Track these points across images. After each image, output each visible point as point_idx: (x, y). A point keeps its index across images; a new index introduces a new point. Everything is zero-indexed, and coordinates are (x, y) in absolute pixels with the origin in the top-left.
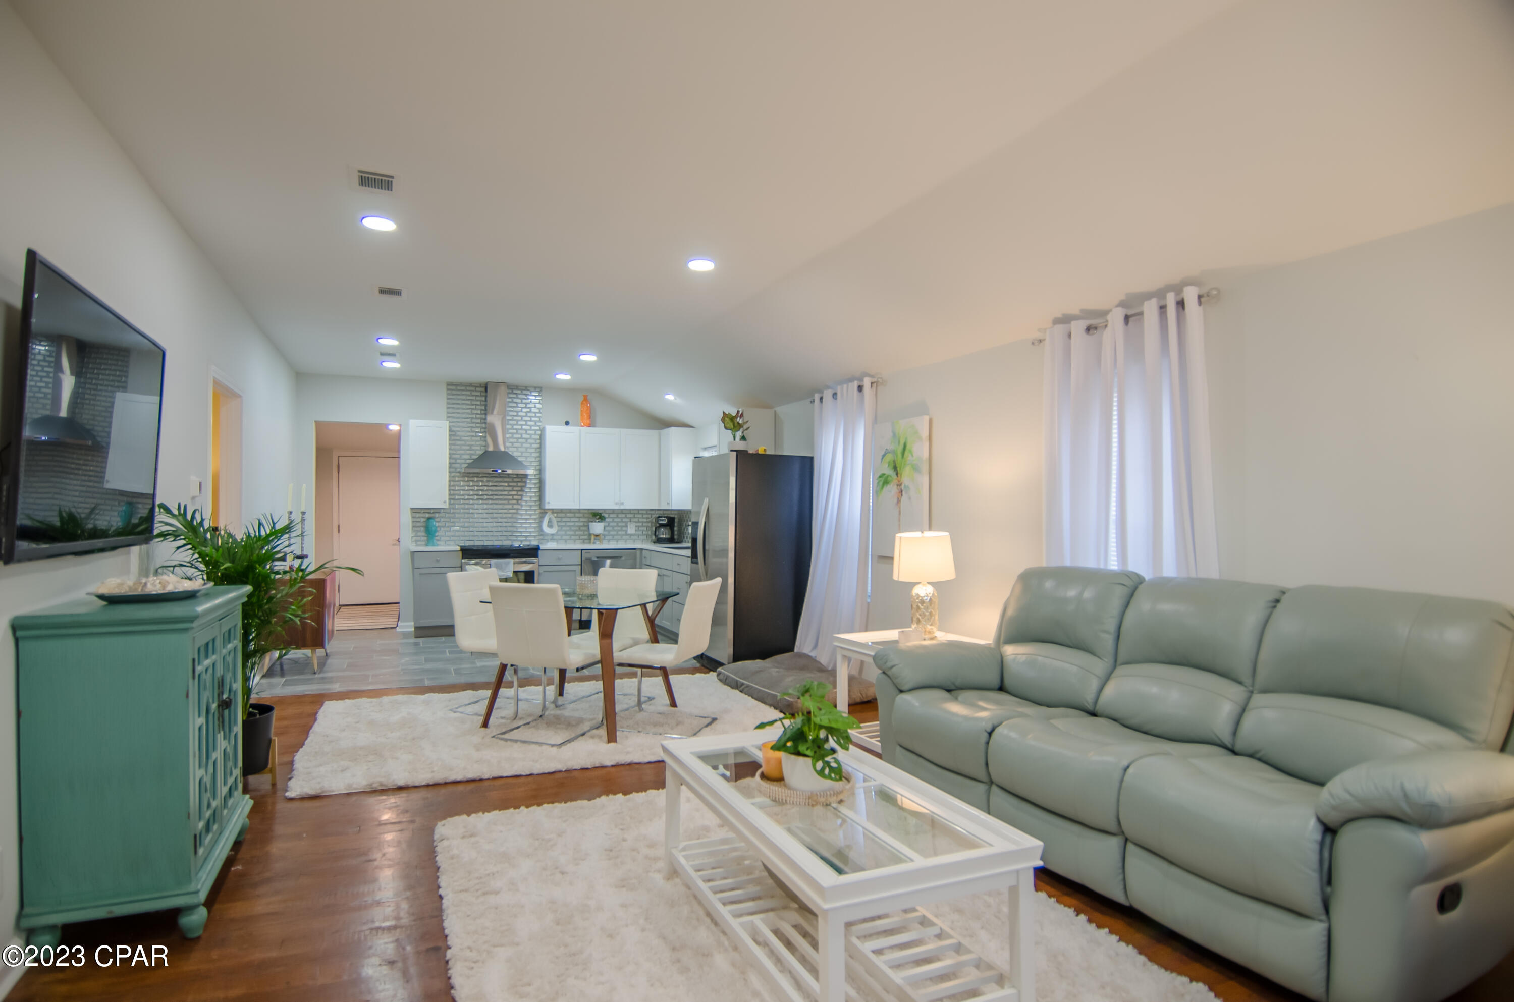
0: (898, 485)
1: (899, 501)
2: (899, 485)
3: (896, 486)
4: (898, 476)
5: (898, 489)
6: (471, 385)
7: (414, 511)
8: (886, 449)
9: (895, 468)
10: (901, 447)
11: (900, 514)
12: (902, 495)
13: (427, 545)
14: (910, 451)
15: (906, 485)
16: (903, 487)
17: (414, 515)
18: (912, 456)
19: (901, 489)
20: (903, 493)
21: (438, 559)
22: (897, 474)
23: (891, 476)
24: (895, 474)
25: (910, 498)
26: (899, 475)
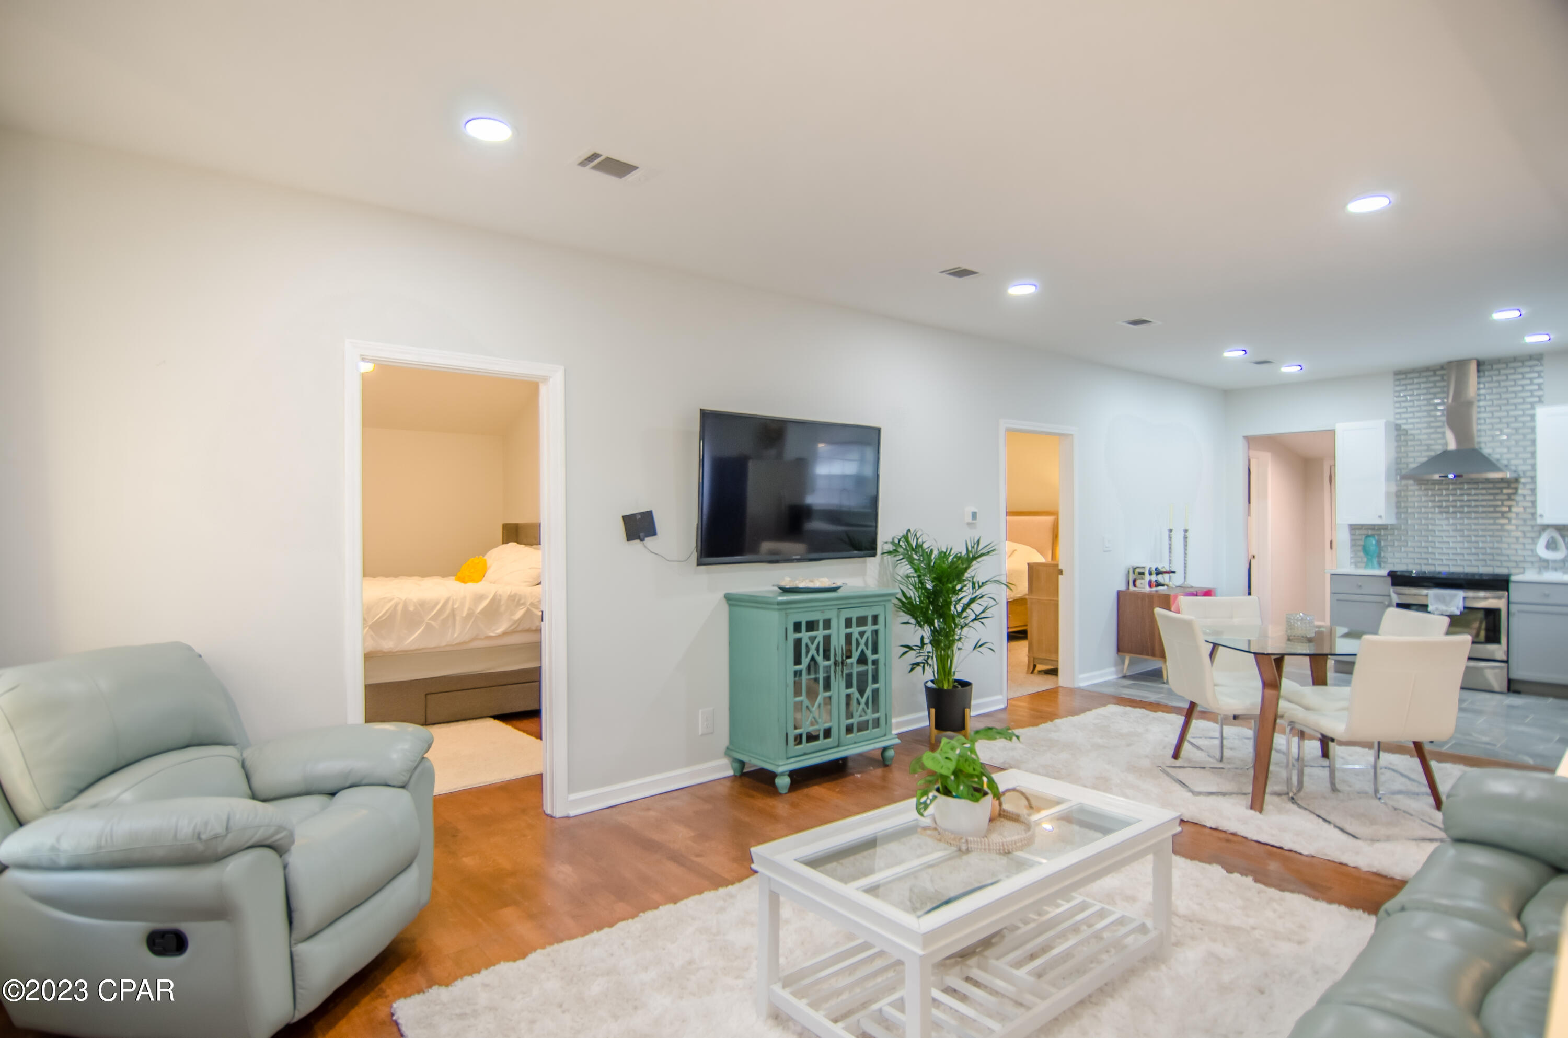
6: (1427, 369)
7: (1353, 528)
13: (1365, 567)
17: (1353, 532)
21: (1360, 584)
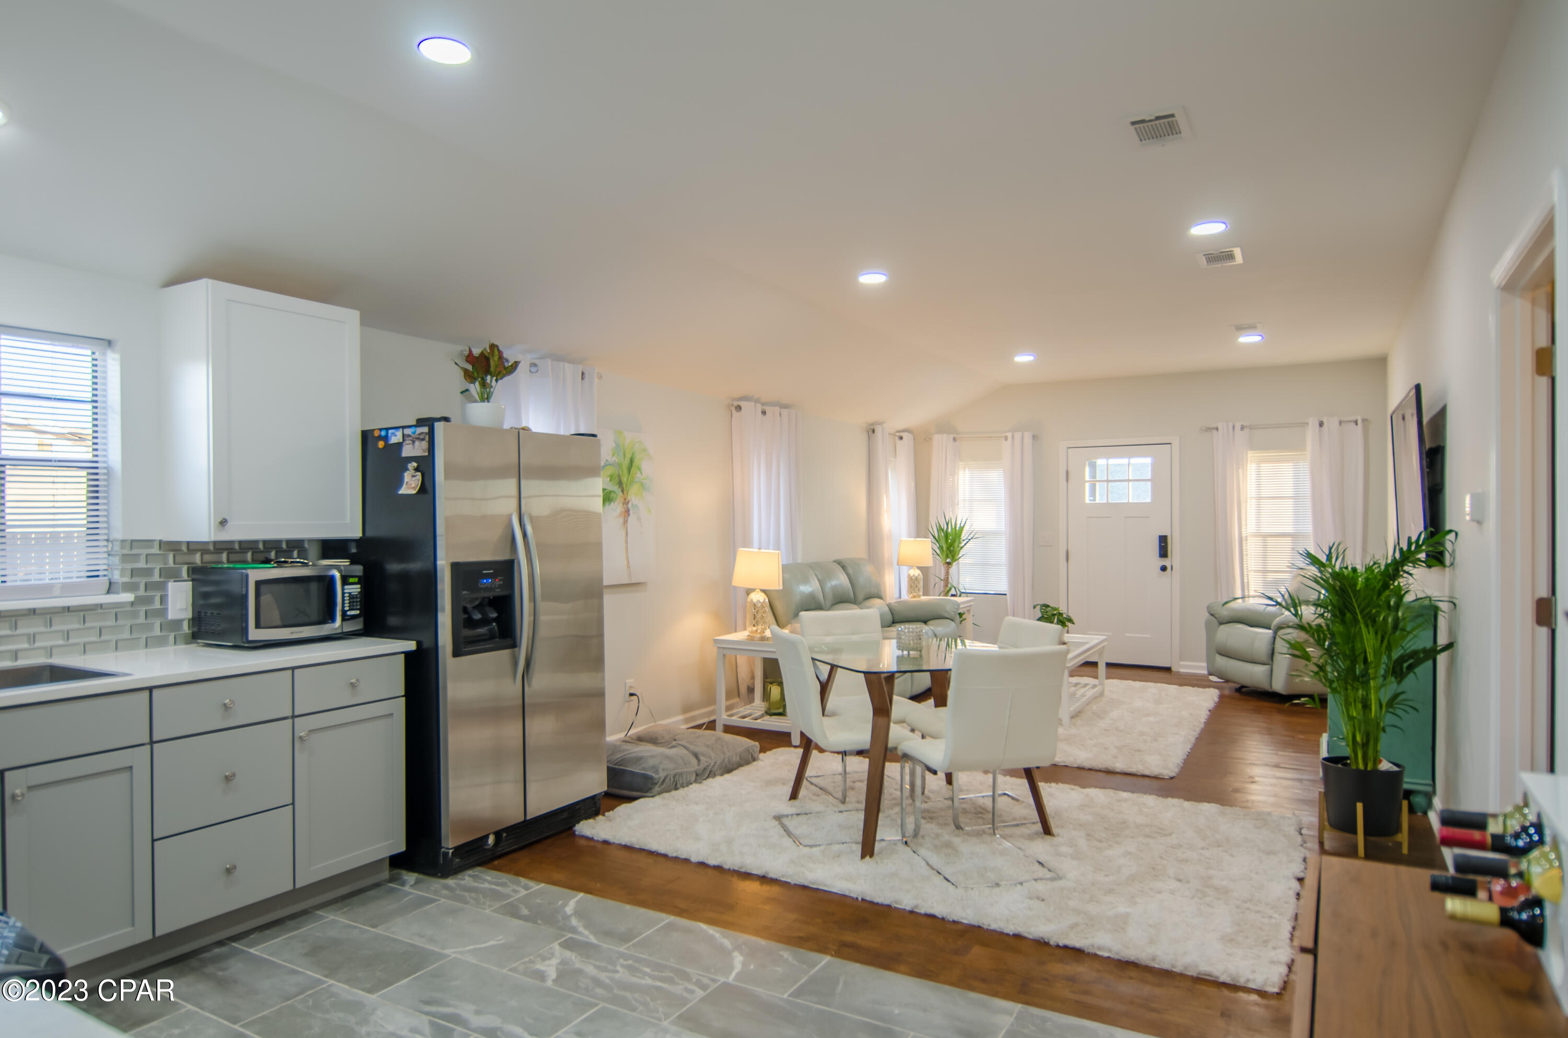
0: (623, 504)
1: (625, 522)
2: (626, 502)
3: (621, 504)
4: (623, 494)
5: (624, 508)
8: (607, 460)
9: (620, 484)
10: (627, 461)
11: (627, 535)
12: (629, 515)
14: (639, 469)
15: (634, 503)
16: (630, 505)
18: (641, 473)
19: (628, 508)
20: (631, 512)
22: (623, 491)
23: (615, 492)
24: (620, 490)
25: (639, 519)
26: (625, 492)
